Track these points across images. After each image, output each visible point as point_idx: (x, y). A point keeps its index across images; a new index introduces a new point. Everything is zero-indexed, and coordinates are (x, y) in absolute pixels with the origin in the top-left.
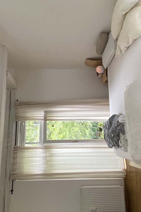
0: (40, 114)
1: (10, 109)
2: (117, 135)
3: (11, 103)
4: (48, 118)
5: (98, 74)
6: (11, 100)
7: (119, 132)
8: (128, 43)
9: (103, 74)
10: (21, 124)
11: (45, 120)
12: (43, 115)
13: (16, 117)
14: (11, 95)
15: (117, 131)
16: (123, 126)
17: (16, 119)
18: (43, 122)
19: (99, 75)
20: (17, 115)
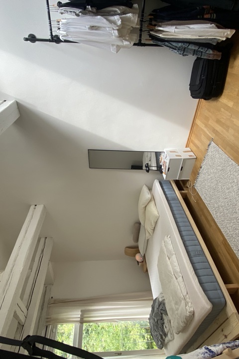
0: (76, 314)
1: (42, 309)
2: (160, 318)
3: (44, 302)
4: (85, 319)
5: (138, 262)
6: (45, 297)
7: (162, 314)
8: (151, 225)
9: (143, 262)
10: (52, 330)
11: (82, 322)
12: (79, 316)
13: (47, 318)
14: (46, 291)
15: (159, 313)
16: (164, 304)
17: (47, 322)
18: (78, 325)
19: (140, 264)
20: (49, 317)
